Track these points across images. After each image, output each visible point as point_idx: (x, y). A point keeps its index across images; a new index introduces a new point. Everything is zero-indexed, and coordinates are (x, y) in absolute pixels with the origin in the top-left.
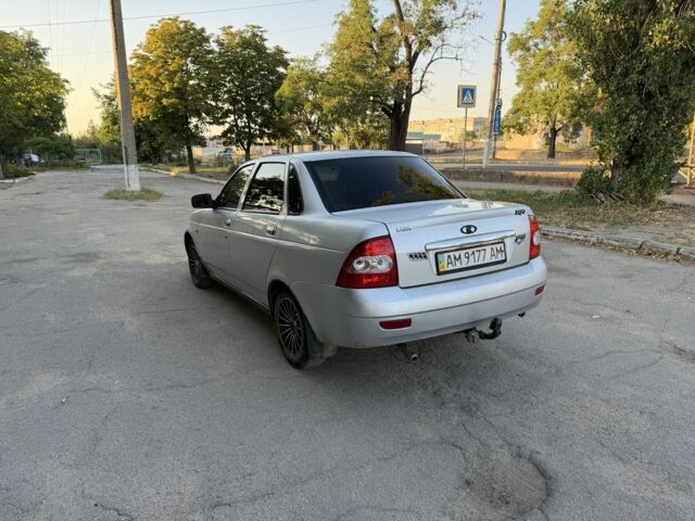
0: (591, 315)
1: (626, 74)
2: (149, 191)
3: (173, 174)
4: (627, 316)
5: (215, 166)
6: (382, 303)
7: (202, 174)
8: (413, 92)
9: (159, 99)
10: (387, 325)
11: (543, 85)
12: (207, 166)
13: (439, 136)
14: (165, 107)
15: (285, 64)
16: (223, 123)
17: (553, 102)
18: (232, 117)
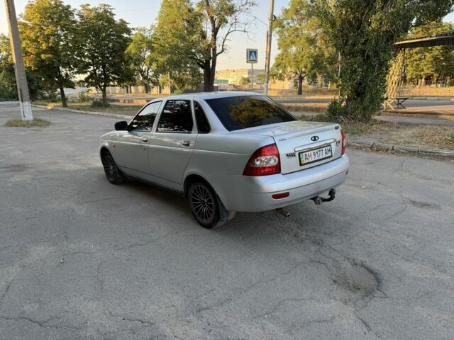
0: (361, 186)
1: (354, 45)
2: (40, 121)
3: (49, 108)
4: (380, 185)
5: (79, 101)
6: (271, 184)
7: (72, 107)
8: (217, 52)
9: (38, 55)
10: (276, 197)
11: (293, 49)
12: (73, 102)
13: (227, 81)
14: (43, 61)
15: (128, 31)
16: (86, 72)
17: (300, 60)
18: (92, 68)
